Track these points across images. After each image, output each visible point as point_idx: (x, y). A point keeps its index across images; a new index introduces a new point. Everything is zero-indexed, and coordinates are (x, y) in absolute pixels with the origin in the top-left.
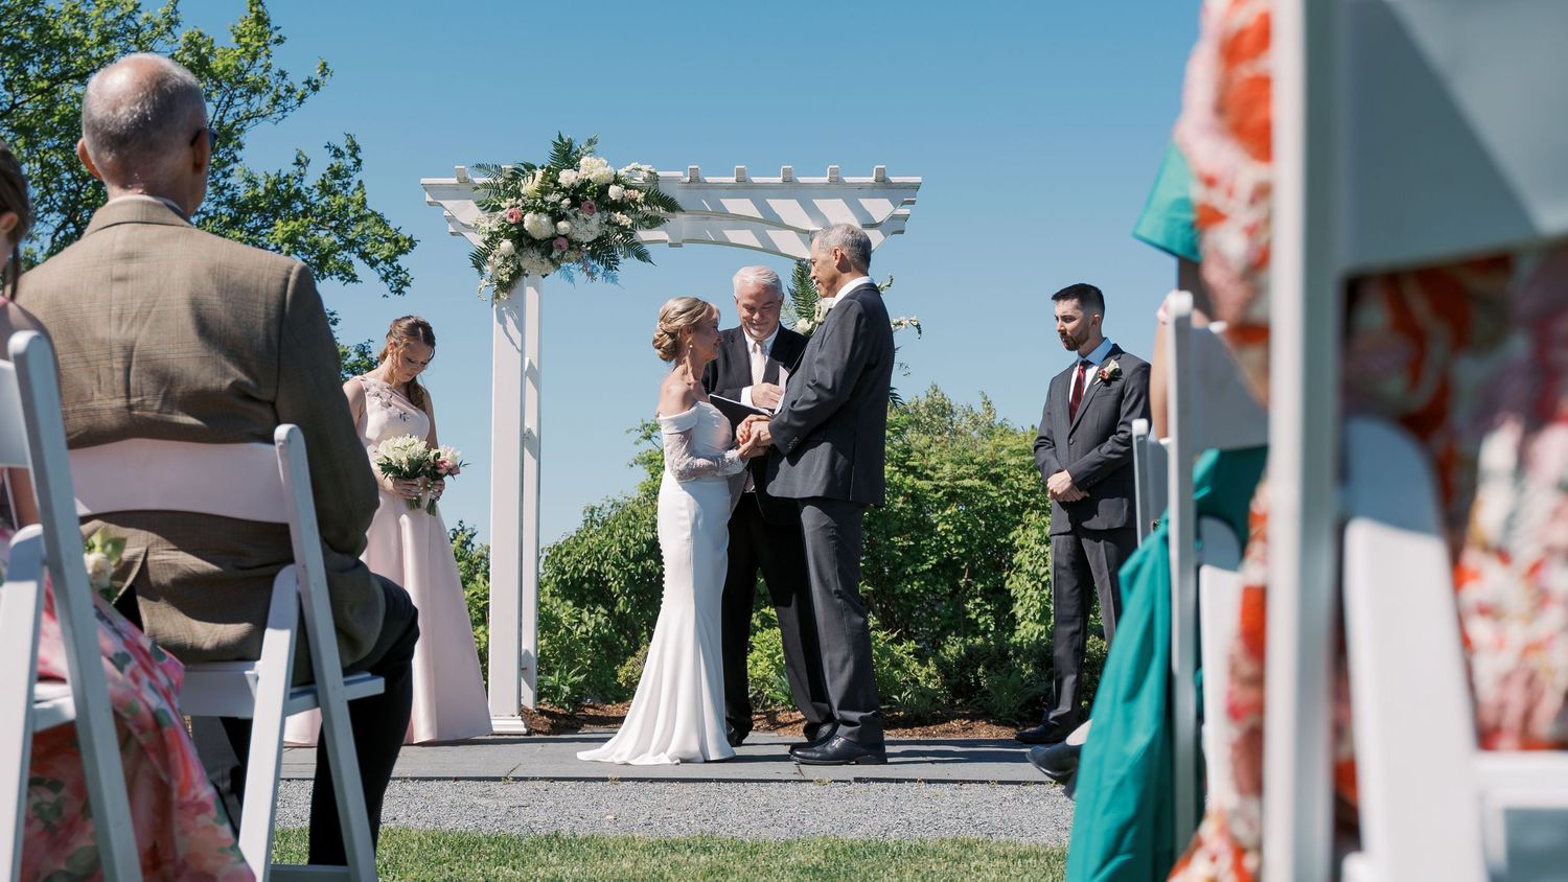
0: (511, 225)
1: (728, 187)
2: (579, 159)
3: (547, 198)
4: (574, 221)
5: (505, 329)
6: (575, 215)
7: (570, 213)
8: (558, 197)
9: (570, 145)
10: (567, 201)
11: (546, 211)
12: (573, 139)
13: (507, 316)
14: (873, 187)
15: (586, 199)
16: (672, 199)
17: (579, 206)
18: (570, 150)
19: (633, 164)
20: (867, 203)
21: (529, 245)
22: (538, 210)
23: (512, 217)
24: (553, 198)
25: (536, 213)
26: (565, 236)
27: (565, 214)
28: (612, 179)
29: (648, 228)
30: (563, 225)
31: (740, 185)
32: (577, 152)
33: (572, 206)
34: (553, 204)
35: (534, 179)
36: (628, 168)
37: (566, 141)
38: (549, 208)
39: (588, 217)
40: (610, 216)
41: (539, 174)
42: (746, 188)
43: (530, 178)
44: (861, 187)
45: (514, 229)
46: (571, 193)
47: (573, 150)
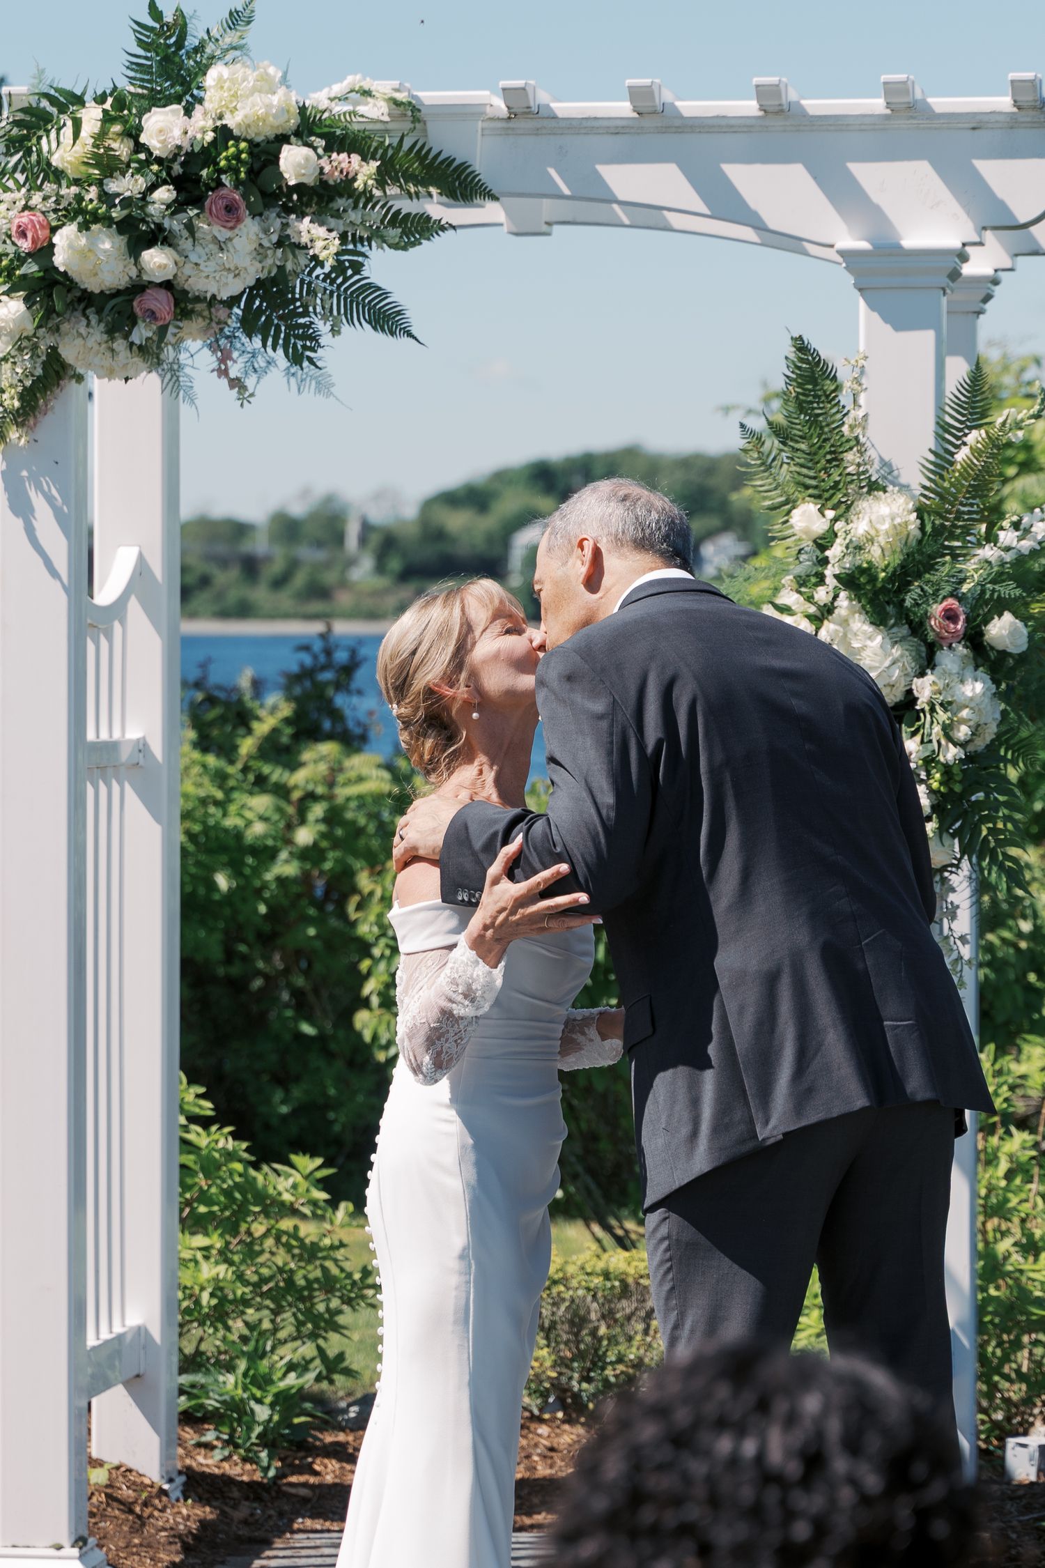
0: (20, 259)
1: (615, 128)
2: (203, 69)
3: (113, 186)
4: (186, 244)
5: (30, 531)
6: (190, 227)
7: (175, 225)
8: (141, 183)
9: (180, 26)
10: (164, 194)
11: (107, 221)
12: (187, 11)
13: (32, 494)
14: (1011, 123)
15: (220, 184)
16: (464, 166)
17: (198, 202)
18: (180, 44)
19: (350, 79)
20: (992, 171)
21: (71, 306)
22: (88, 220)
23: (23, 234)
24: (127, 185)
25: (85, 227)
26: (168, 285)
27: (160, 227)
28: (294, 122)
29: (395, 247)
30: (156, 260)
31: (648, 122)
32: (199, 49)
33: (177, 207)
34: (127, 202)
35: (76, 135)
36: (338, 89)
37: (169, 18)
38: (116, 214)
39: (222, 233)
40: (285, 226)
41: (91, 116)
42: (665, 130)
43: (68, 131)
44: (977, 123)
45: (31, 268)
46: (177, 169)
47: (191, 42)
